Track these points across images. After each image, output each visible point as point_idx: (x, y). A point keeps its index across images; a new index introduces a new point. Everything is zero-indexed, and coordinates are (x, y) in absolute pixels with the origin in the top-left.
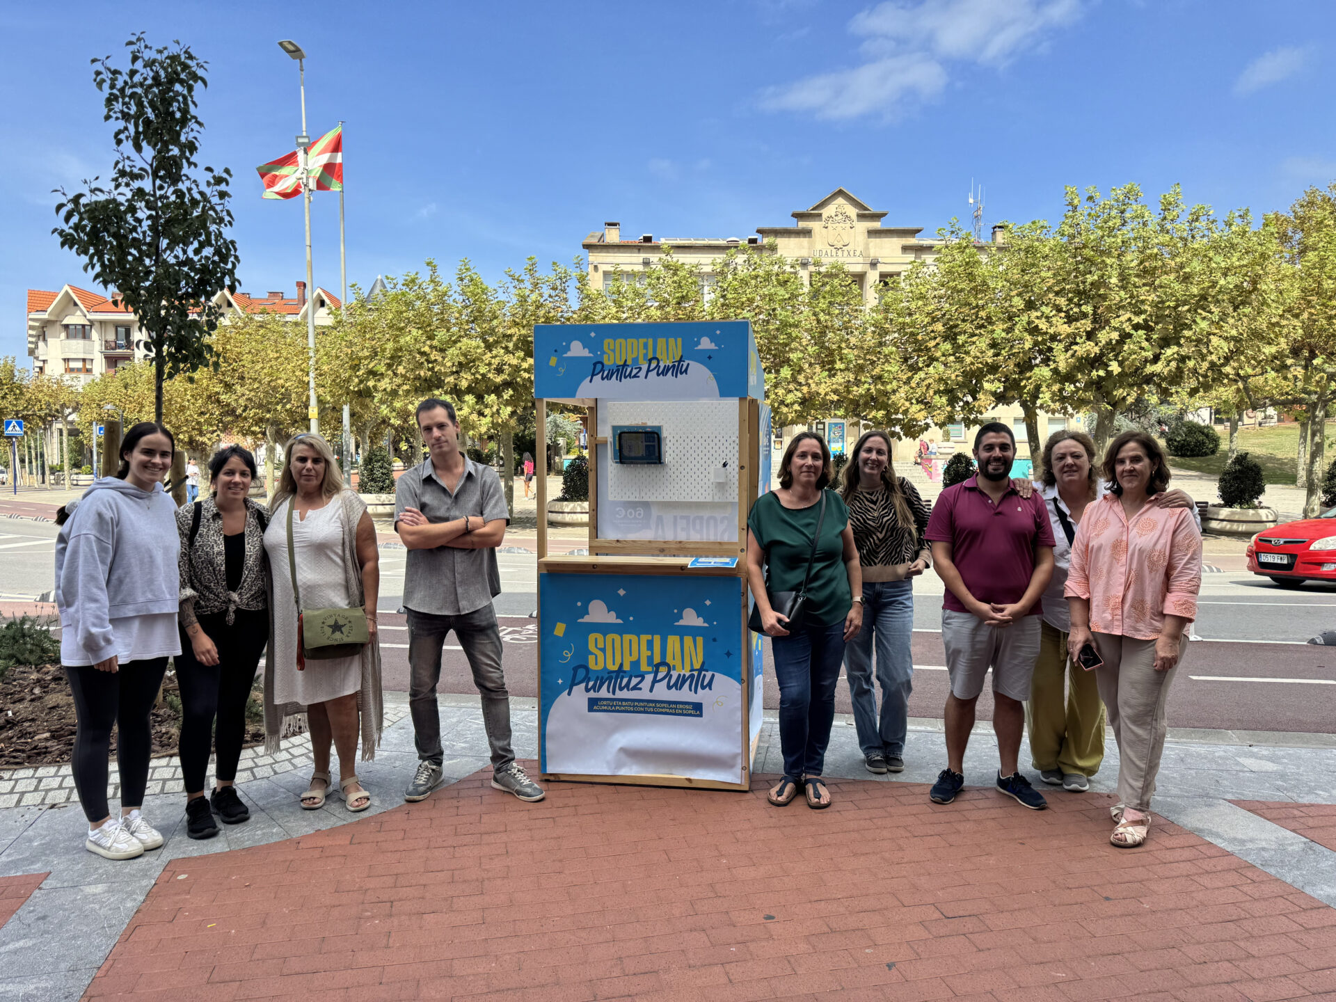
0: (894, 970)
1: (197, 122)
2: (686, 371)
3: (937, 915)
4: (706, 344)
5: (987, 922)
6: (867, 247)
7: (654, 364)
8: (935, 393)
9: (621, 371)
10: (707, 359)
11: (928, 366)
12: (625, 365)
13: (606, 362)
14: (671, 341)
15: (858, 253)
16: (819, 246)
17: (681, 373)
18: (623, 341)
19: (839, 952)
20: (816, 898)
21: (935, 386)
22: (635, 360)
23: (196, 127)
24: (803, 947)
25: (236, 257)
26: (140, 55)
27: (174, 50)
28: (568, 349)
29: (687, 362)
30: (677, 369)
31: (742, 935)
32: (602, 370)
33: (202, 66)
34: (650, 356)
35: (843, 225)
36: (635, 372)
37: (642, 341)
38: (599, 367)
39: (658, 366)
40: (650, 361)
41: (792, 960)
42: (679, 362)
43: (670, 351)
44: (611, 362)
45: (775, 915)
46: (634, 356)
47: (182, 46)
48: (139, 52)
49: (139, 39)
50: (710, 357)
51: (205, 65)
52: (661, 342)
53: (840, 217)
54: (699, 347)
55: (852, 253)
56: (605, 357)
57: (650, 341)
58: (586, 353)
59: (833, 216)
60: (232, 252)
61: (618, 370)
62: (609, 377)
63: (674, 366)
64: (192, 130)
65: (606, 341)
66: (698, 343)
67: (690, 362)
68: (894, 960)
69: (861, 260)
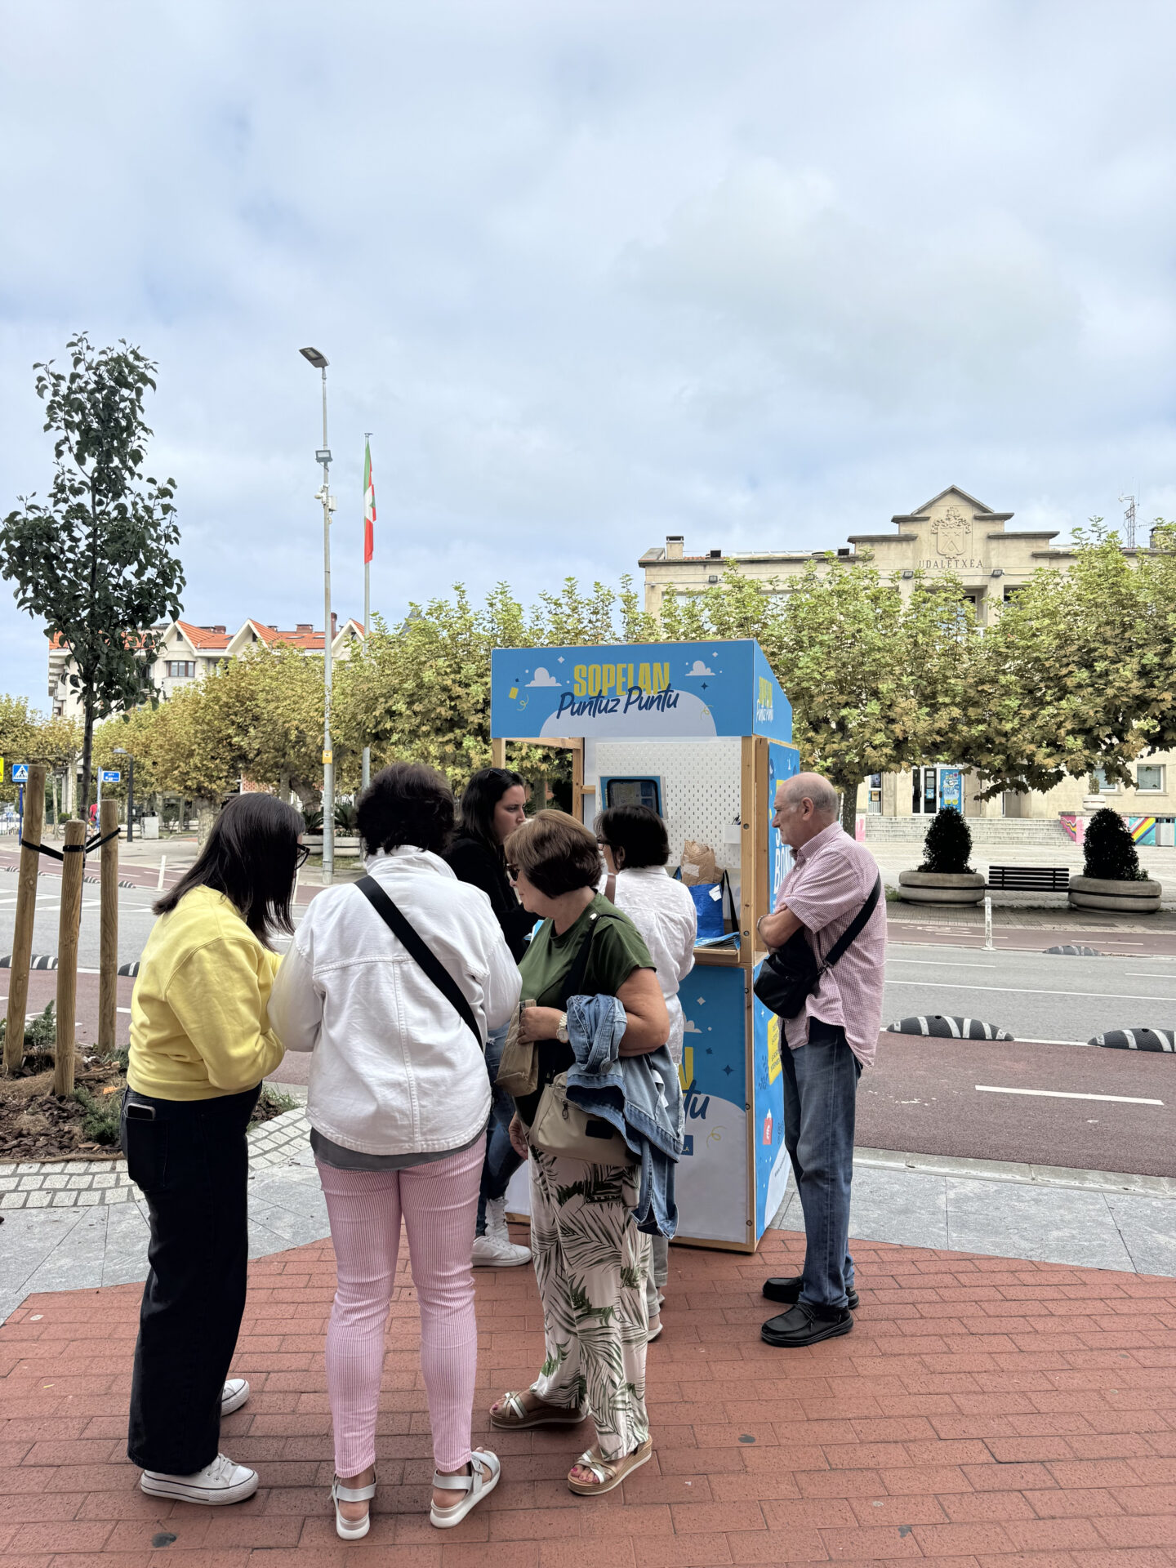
0: (909, 1537)
1: (145, 429)
2: (674, 703)
3: (985, 1457)
4: (700, 669)
5: (1057, 1474)
6: (987, 557)
7: (634, 697)
8: (1068, 734)
9: (595, 704)
10: (701, 687)
11: (1060, 699)
12: (600, 696)
13: (576, 693)
14: (657, 666)
15: (976, 564)
16: (926, 556)
17: (669, 706)
18: (597, 667)
19: (834, 1502)
20: (816, 1416)
21: (1069, 725)
22: (612, 690)
23: (142, 434)
24: (786, 1489)
25: (182, 579)
26: (82, 357)
27: (120, 350)
28: (531, 677)
29: (676, 692)
30: (664, 700)
31: (705, 1463)
32: (572, 703)
33: (152, 367)
34: (630, 685)
35: (958, 531)
36: (611, 704)
37: (621, 666)
38: (568, 699)
39: (640, 698)
40: (630, 691)
41: (766, 1507)
42: (666, 692)
43: (655, 676)
44: (583, 693)
45: (755, 1435)
46: (612, 684)
47: (128, 345)
48: (80, 354)
49: (80, 340)
50: (704, 686)
51: (154, 366)
52: (644, 667)
53: (953, 520)
54: (691, 674)
55: (968, 563)
56: (576, 686)
57: (631, 667)
58: (552, 682)
59: (944, 519)
60: (178, 574)
61: (591, 703)
62: (580, 712)
63: (659, 697)
64: (139, 438)
65: (577, 668)
66: (690, 668)
67: (682, 693)
68: (911, 1522)
69: (980, 571)
